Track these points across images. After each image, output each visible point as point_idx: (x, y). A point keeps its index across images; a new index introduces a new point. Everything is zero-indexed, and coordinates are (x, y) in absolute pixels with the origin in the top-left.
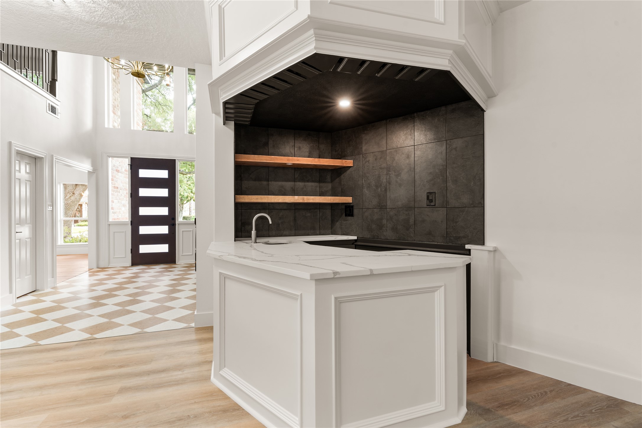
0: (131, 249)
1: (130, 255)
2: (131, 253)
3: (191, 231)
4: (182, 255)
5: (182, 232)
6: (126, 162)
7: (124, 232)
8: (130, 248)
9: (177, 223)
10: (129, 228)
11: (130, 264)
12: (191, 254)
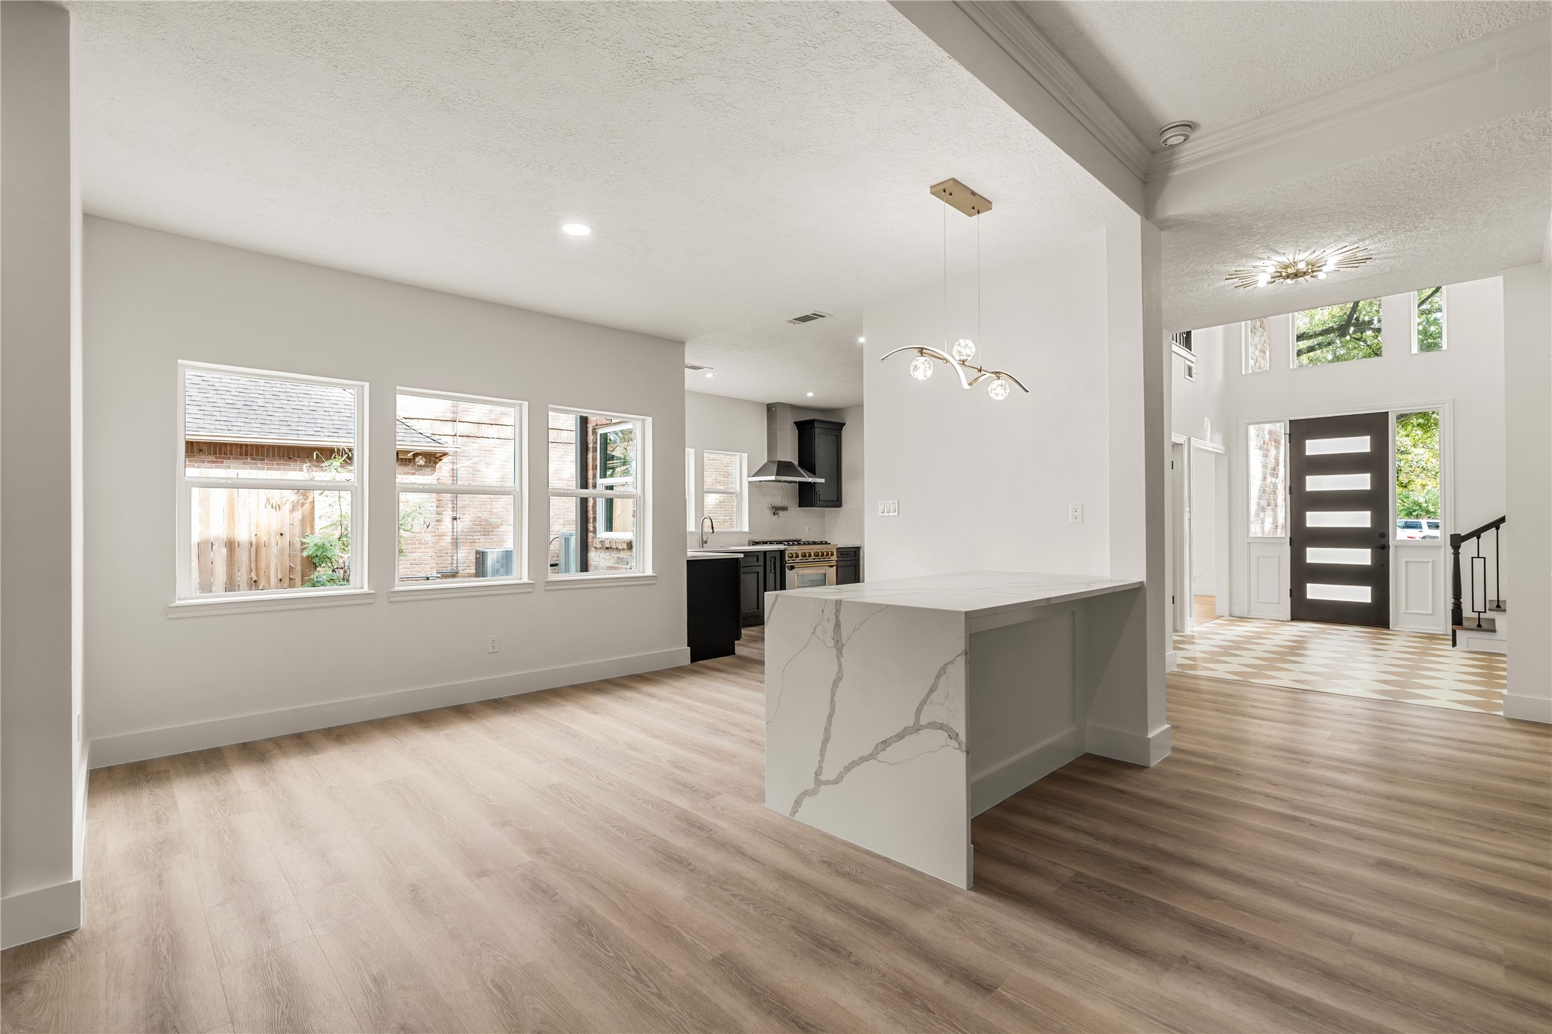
0: (1291, 590)
1: (1289, 599)
2: (1291, 596)
3: (1429, 562)
4: (1405, 613)
5: (1404, 564)
6: (1282, 430)
7: (1277, 558)
8: (1289, 587)
9: (1391, 543)
10: (1286, 550)
11: (1289, 618)
12: (1431, 613)
